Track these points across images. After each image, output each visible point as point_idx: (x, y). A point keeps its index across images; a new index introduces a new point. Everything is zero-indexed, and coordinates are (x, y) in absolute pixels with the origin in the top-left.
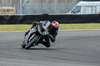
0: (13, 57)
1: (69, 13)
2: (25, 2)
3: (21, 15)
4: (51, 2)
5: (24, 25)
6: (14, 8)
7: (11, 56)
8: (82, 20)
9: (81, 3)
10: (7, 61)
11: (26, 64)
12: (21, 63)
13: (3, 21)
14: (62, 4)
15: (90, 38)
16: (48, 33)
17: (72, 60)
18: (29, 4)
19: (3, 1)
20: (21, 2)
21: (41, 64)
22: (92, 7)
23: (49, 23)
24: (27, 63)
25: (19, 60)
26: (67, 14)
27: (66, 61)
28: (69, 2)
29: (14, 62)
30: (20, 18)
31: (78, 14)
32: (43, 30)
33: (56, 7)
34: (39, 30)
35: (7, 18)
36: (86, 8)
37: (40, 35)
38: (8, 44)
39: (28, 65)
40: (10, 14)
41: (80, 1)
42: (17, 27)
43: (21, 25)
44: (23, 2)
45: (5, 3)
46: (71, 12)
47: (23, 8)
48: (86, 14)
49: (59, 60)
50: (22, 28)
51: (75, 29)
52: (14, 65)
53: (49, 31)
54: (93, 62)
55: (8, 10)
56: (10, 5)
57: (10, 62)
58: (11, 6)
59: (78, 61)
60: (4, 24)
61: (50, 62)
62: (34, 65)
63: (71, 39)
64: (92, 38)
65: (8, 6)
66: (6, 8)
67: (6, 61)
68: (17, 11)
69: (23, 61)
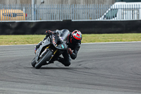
0: (21, 81)
1: (101, 19)
2: (38, 4)
3: (33, 21)
4: (75, 3)
5: (37, 36)
6: (23, 12)
7: (19, 80)
8: (119, 29)
9: (117, 5)
10: (14, 87)
11: (40, 92)
12: (33, 89)
13: (8, 31)
14: (91, 6)
15: (130, 54)
16: (66, 46)
17: (105, 86)
18: (44, 6)
19: (7, 2)
20: (33, 3)
21: (61, 91)
22: (133, 10)
23: (67, 33)
24: (42, 90)
25: (30, 85)
26: (99, 20)
27: (96, 87)
28: (101, 2)
29: (24, 88)
30: (32, 26)
31: (113, 19)
32: (59, 42)
33: (82, 11)
34: (54, 42)
35: (14, 26)
36: (124, 12)
37: (55, 49)
38: (15, 63)
39: (43, 92)
40: (17, 19)
41: (116, 1)
42: (28, 38)
43: (34, 36)
44: (35, 3)
45: (10, 5)
46: (103, 16)
47: (36, 11)
48: (125, 19)
49: (87, 86)
50: (34, 40)
51: (109, 41)
52: (23, 92)
53: (67, 44)
54: (135, 88)
55: (15, 15)
56: (17, 7)
57: (17, 88)
58: (19, 9)
59: (113, 87)
60: (9, 34)
61: (74, 89)
62: (51, 92)
63: (103, 56)
64: (133, 54)
65: (15, 8)
66: (11, 11)
67: (11, 87)
68: (28, 15)
69: (36, 86)
